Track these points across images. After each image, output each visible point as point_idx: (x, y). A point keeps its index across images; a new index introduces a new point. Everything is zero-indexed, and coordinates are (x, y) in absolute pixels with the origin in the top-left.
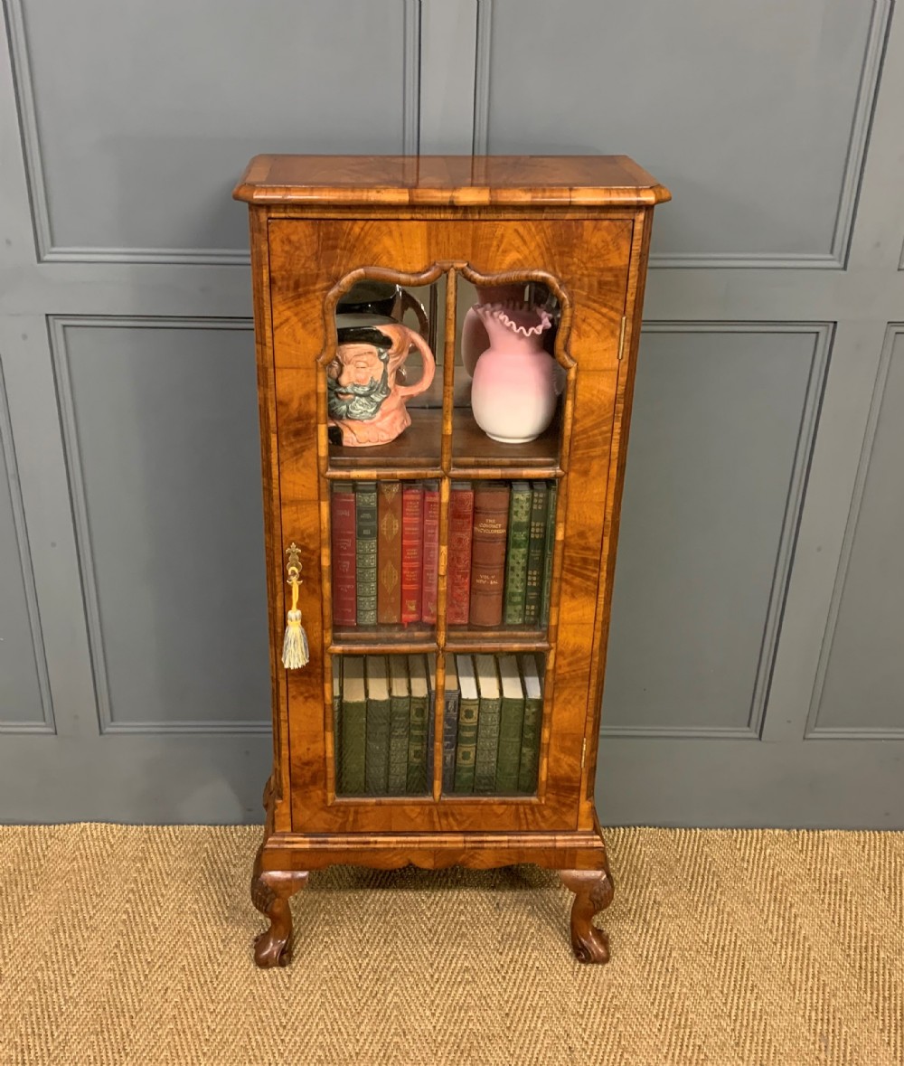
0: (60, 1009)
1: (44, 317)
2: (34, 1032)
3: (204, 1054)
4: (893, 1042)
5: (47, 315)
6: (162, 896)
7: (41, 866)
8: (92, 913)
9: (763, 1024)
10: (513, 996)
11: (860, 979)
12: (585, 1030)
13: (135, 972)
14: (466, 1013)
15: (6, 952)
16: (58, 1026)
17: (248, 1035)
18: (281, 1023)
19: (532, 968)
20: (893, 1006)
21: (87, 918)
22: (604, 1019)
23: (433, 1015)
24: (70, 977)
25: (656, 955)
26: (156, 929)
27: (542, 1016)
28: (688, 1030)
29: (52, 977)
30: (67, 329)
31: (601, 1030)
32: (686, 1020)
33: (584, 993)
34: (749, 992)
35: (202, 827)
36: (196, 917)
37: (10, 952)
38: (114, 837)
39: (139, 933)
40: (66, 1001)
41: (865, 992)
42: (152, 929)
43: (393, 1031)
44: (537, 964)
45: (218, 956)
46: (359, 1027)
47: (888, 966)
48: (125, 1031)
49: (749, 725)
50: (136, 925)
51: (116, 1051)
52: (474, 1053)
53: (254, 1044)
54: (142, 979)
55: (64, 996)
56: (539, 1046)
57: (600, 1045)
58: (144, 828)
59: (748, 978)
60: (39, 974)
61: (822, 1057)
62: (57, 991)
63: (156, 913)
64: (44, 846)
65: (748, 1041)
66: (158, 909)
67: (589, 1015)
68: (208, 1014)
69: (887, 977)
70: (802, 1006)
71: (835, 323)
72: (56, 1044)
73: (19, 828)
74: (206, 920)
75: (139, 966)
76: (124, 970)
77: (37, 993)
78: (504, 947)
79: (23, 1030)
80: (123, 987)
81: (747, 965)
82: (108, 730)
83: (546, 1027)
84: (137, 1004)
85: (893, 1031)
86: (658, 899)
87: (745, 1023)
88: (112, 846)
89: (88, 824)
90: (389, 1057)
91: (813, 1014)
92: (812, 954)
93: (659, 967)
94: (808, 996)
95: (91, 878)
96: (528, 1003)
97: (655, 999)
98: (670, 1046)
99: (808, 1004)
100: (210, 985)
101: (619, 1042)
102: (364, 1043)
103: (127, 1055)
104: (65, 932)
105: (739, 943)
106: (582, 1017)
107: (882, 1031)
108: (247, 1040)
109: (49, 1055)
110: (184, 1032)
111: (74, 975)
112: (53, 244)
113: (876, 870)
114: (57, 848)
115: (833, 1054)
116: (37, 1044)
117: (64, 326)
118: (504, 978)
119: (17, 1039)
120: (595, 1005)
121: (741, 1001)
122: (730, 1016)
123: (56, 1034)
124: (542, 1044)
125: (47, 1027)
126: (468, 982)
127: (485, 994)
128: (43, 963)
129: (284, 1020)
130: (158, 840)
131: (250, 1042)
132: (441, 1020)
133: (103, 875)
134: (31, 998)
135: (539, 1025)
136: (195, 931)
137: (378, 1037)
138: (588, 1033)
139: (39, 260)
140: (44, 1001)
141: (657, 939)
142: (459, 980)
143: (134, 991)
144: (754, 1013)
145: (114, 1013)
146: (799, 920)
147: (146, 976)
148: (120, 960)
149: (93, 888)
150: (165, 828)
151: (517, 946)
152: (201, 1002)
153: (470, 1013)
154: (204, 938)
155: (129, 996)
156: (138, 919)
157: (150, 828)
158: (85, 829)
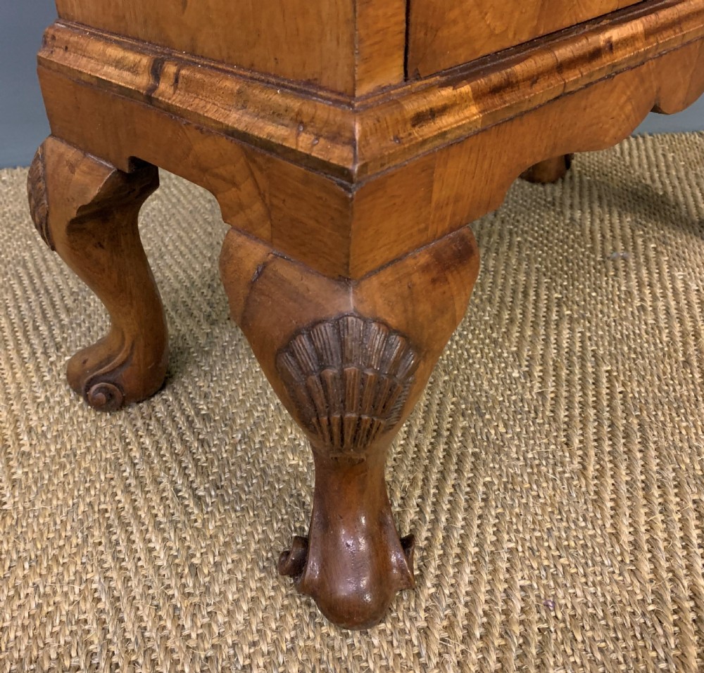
10: (677, 334)
17: (123, 438)
18: (198, 412)
36: (25, 267)
53: (136, 453)
68: (31, 408)
74: (43, 268)
100: (41, 359)
108: (118, 445)
129: (203, 406)
131: (127, 451)
136: (21, 282)
151: (637, 263)
152: (19, 387)
153: (605, 368)
154: (37, 292)
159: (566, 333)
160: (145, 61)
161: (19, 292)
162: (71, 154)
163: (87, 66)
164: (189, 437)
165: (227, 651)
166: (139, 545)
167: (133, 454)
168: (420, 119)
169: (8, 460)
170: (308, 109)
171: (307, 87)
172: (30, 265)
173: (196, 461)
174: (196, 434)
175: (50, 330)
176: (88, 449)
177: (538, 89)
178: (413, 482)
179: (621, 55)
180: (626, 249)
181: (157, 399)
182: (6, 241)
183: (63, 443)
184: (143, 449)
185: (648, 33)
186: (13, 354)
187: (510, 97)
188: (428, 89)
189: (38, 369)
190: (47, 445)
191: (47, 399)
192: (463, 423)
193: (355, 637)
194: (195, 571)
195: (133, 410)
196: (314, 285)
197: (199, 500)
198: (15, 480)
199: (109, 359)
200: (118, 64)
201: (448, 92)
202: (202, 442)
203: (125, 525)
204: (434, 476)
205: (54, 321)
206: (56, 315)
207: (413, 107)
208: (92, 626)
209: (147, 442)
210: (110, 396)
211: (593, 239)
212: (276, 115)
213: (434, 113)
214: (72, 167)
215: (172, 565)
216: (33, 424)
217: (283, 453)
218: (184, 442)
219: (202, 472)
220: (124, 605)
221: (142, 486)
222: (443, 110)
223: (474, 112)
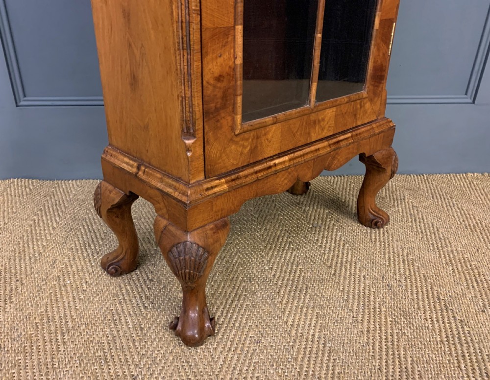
10: (331, 256)
12: (394, 274)
13: (32, 251)
17: (120, 286)
18: (148, 278)
27: (358, 266)
31: (407, 273)
35: (95, 181)
36: (86, 222)
38: (33, 185)
44: (343, 239)
49: (466, 94)
52: (310, 291)
53: (124, 291)
54: (37, 255)
56: (362, 285)
57: (411, 282)
58: (55, 182)
63: (56, 220)
66: (57, 219)
67: (394, 265)
68: (87, 274)
74: (93, 223)
76: (24, 251)
78: (316, 231)
80: (20, 260)
82: (22, 103)
83: (364, 273)
84: (28, 270)
86: (414, 205)
88: (31, 190)
89: (15, 180)
90: (240, 296)
93: (433, 238)
95: (12, 204)
96: (344, 259)
97: (440, 254)
100: (91, 257)
101: (426, 280)
102: (218, 288)
108: (118, 289)
124: (364, 283)
129: (150, 276)
130: (64, 187)
132: (278, 272)
135: (357, 273)
136: (84, 228)
141: (424, 223)
142: (287, 248)
143: (28, 263)
147: (40, 254)
150: (70, 182)
151: (325, 229)
152: (82, 267)
153: (300, 267)
154: (90, 232)
155: (23, 265)
156: (41, 224)
157: (60, 182)
158: (14, 182)
159: (289, 254)
160: (136, 164)
161: (83, 232)
162: (110, 187)
163: (117, 163)
164: (144, 286)
165: (150, 353)
166: (123, 321)
167: (123, 292)
168: (208, 189)
169: (78, 292)
170: (178, 185)
171: (178, 179)
172: (88, 221)
173: (146, 295)
174: (147, 286)
175: (95, 246)
176: (107, 289)
177: (248, 179)
178: (221, 303)
179: (279, 167)
180: (322, 224)
181: (133, 273)
182: (79, 211)
183: (98, 288)
184: (127, 290)
186: (81, 255)
187: (238, 182)
188: (211, 181)
189: (90, 261)
190: (93, 287)
191: (93, 272)
192: (244, 284)
193: (192, 349)
194: (142, 329)
195: (124, 277)
196: (179, 233)
197: (145, 308)
198: (80, 299)
199: (117, 257)
200: (127, 164)
201: (217, 181)
202: (149, 288)
203: (119, 315)
204: (229, 302)
205: (96, 243)
206: (97, 241)
207: (205, 186)
208: (106, 344)
209: (129, 288)
210: (116, 270)
211: (310, 219)
212: (170, 186)
213: (212, 188)
214: (110, 192)
215: (134, 326)
216: (87, 280)
217: (177, 293)
218: (142, 288)
219: (147, 298)
220: (117, 338)
221: (126, 302)
222: (216, 186)
223: (225, 186)
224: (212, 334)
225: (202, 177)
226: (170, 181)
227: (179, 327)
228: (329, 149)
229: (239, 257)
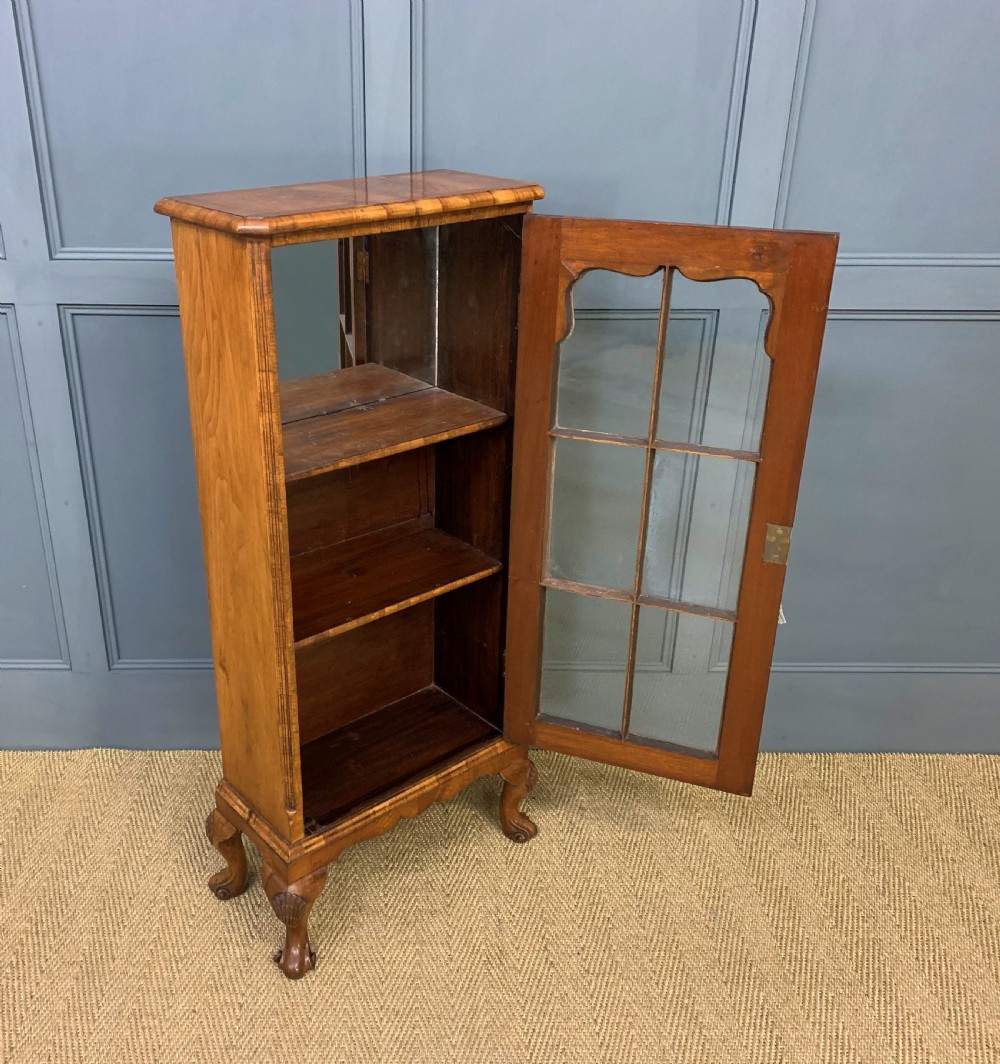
0: (70, 892)
1: (56, 307)
2: (46, 910)
3: (190, 926)
4: (771, 913)
5: (58, 305)
6: (161, 805)
7: (58, 782)
8: (100, 818)
9: (664, 901)
10: (454, 881)
11: (748, 867)
12: (512, 907)
13: (134, 863)
14: (414, 893)
15: (26, 849)
16: (67, 905)
17: (228, 911)
18: (257, 902)
19: (472, 860)
20: (774, 887)
21: (96, 823)
22: (530, 898)
23: (386, 895)
24: (79, 867)
25: (578, 849)
26: (154, 831)
27: (477, 896)
28: (600, 906)
29: (64, 868)
30: (76, 317)
31: (526, 906)
32: (600, 898)
33: (514, 878)
34: (654, 877)
35: (197, 752)
36: (189, 822)
37: (29, 848)
38: (122, 759)
39: (140, 833)
40: (75, 887)
41: (752, 876)
42: (151, 830)
43: (351, 907)
44: (477, 856)
45: (206, 852)
46: (322, 905)
47: (773, 857)
48: (124, 909)
49: (661, 660)
50: (138, 827)
51: (115, 923)
52: (417, 924)
53: (232, 918)
54: (141, 869)
55: (74, 882)
56: (473, 919)
58: (148, 752)
59: (654, 868)
60: (53, 866)
61: (711, 925)
62: (67, 878)
63: (155, 819)
64: (61, 767)
65: (650, 915)
66: (156, 815)
67: (517, 895)
68: (194, 895)
69: (772, 864)
70: (698, 887)
71: (718, 310)
72: (65, 918)
73: (40, 753)
75: (138, 858)
76: (126, 863)
77: (50, 880)
78: (450, 844)
79: (38, 908)
80: (124, 875)
81: (654, 857)
82: (116, 666)
83: (481, 904)
84: (135, 888)
85: (772, 905)
86: (584, 805)
87: (648, 901)
88: (119, 767)
89: (99, 750)
90: (346, 928)
91: (707, 894)
92: (711, 848)
93: (579, 858)
94: (704, 880)
95: (101, 791)
96: (467, 886)
98: (583, 918)
99: (703, 886)
100: (198, 874)
102: (326, 918)
103: (125, 926)
104: (76, 834)
105: (649, 839)
106: (512, 896)
107: (763, 905)
108: (226, 914)
109: (59, 927)
110: (174, 909)
111: (82, 867)
112: (63, 245)
113: (771, 784)
114: (72, 768)
115: (720, 922)
116: (49, 918)
117: (73, 315)
118: (448, 867)
119: (33, 915)
120: (523, 888)
121: (647, 884)
122: (636, 895)
123: (65, 911)
124: (476, 917)
125: (58, 906)
126: (417, 870)
127: (430, 879)
128: (57, 857)
130: (160, 762)
131: (229, 917)
132: (392, 900)
133: (111, 790)
134: (45, 884)
135: (475, 903)
137: (337, 913)
138: (515, 909)
139: (51, 258)
140: (56, 886)
141: (579, 837)
142: (410, 868)
143: (132, 878)
144: (657, 893)
145: (116, 896)
146: (702, 822)
147: (144, 867)
148: (122, 855)
149: (102, 798)
151: (461, 841)
153: (416, 894)
154: (195, 837)
155: (128, 882)
156: (139, 824)
157: (153, 752)
158: (97, 754)
159: (410, 877)
160: (247, 810)
162: (223, 820)
164: (252, 913)
165: (255, 983)
166: (231, 951)
168: (307, 848)
170: (281, 843)
171: (282, 837)
173: (253, 923)
174: (255, 912)
177: (345, 831)
178: (326, 936)
179: (377, 815)
181: (242, 896)
184: (235, 916)
185: (391, 805)
186: (187, 871)
187: (335, 836)
188: (311, 839)
189: (197, 879)
190: (201, 912)
191: (201, 892)
192: (353, 914)
193: (292, 981)
194: (248, 960)
195: (233, 900)
196: (281, 883)
197: (253, 937)
199: (226, 880)
200: (240, 807)
201: (317, 838)
202: (257, 916)
203: (227, 944)
204: (335, 934)
205: (203, 855)
206: (204, 851)
207: (304, 845)
208: (216, 973)
209: (237, 914)
210: (225, 894)
212: (276, 843)
213: (311, 845)
214: (223, 825)
215: (241, 956)
216: (196, 903)
219: (255, 927)
220: (225, 968)
221: (234, 931)
222: (314, 844)
223: (323, 843)
224: (312, 966)
225: (302, 835)
226: (276, 837)
227: (282, 961)
228: (436, 784)
229: (355, 879)
